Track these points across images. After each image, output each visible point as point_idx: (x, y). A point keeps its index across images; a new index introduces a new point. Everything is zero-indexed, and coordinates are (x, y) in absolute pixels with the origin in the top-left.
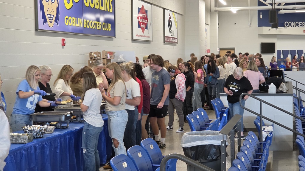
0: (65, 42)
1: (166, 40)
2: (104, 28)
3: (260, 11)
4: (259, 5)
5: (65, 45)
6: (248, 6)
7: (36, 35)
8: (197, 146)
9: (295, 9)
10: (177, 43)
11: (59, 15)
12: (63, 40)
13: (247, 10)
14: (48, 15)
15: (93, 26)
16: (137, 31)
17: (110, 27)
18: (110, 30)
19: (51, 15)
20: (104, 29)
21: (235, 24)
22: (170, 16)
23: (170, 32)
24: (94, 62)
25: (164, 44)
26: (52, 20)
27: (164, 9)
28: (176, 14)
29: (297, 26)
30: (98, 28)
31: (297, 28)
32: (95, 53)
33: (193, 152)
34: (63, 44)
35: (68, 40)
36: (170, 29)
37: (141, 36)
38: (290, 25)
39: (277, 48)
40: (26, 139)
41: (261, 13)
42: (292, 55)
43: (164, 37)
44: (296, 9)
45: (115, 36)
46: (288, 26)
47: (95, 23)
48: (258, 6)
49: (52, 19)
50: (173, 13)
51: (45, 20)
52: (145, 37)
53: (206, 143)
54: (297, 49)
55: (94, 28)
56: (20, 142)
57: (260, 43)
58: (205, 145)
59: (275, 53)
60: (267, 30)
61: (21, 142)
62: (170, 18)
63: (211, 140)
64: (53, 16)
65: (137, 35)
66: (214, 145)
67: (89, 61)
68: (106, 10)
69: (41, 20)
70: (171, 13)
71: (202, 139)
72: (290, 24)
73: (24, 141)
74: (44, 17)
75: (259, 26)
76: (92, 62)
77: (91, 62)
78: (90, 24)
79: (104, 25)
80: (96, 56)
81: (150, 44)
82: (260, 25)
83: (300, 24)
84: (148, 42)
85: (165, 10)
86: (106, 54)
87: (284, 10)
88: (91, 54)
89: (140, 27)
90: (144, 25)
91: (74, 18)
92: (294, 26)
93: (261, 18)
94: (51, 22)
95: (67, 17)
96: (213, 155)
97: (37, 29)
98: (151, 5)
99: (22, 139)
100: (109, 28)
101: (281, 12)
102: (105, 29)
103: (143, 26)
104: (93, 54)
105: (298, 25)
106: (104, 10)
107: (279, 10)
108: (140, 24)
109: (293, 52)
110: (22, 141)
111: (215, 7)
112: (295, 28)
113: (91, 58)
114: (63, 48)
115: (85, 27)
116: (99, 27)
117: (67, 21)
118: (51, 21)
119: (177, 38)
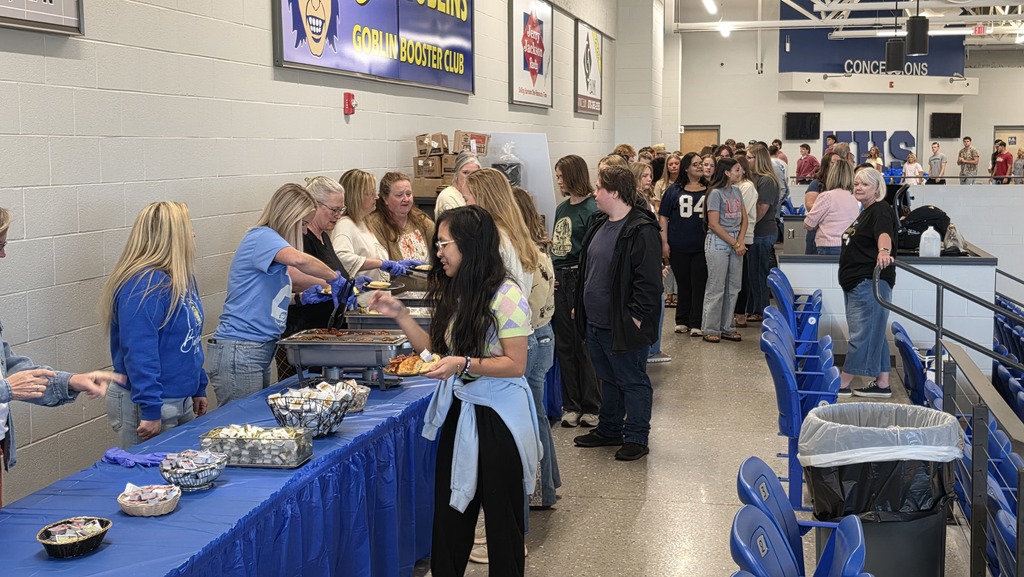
0: (353, 104)
1: (580, 104)
2: (448, 65)
3: (784, 33)
4: (783, 17)
5: (353, 113)
6: (756, 20)
7: (275, 79)
8: (867, 465)
9: (875, 29)
10: (601, 112)
11: (338, 22)
12: (349, 97)
13: (754, 30)
14: (307, 17)
15: (423, 59)
16: (522, 78)
17: (461, 64)
18: (461, 72)
19: (316, 18)
20: (447, 68)
21: (722, 64)
22: (588, 40)
23: (588, 83)
24: (430, 162)
25: (575, 117)
26: (319, 34)
27: (577, 20)
28: (599, 36)
29: (875, 70)
30: (434, 66)
31: (875, 75)
32: (434, 138)
33: (849, 486)
34: (349, 110)
35: (361, 97)
36: (587, 75)
37: (530, 92)
38: (858, 69)
39: (825, 126)
40: (289, 453)
41: (788, 38)
42: (858, 143)
43: (576, 95)
44: (879, 29)
45: (473, 91)
46: (853, 72)
47: (426, 51)
48: (781, 19)
49: (318, 30)
50: (595, 33)
51: (302, 35)
52: (538, 94)
53: (896, 453)
54: (870, 128)
55: (424, 64)
56: (269, 462)
57: (784, 114)
58: (896, 463)
59: (818, 138)
60: (802, 80)
61: (273, 463)
62: (588, 46)
63: (917, 443)
64: (323, 21)
65: (521, 90)
66: (926, 463)
67: (416, 160)
68: (452, 14)
69: (289, 33)
70: (591, 31)
71: (887, 441)
72: (858, 65)
73: (284, 457)
74: (298, 23)
75: (781, 70)
76: (426, 164)
77: (421, 163)
78: (415, 52)
79: (448, 56)
80: (435, 145)
81: (546, 114)
82: (783, 68)
83: (881, 67)
84: (542, 109)
85: (580, 25)
86: (466, 140)
87: (844, 29)
88: (420, 140)
89: (526, 66)
90: (535, 63)
91: (375, 32)
92: (868, 71)
93: (788, 49)
94: (317, 41)
95: (357, 28)
96: (921, 495)
97: (278, 60)
98: (550, 8)
99: (277, 453)
100: (459, 68)
101: (836, 35)
102: (452, 70)
103: (534, 65)
104: (426, 141)
105: (876, 68)
106: (448, 13)
107: (832, 30)
108: (527, 56)
109: (860, 137)
110: (277, 460)
111: (677, 20)
112: (869, 75)
113: (422, 152)
114: (347, 121)
115: (403, 59)
116: (436, 61)
117: (359, 38)
118: (317, 37)
119: (600, 101)
